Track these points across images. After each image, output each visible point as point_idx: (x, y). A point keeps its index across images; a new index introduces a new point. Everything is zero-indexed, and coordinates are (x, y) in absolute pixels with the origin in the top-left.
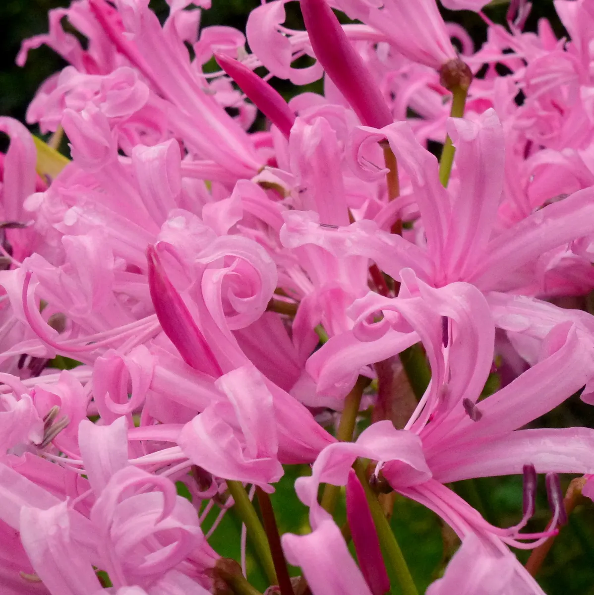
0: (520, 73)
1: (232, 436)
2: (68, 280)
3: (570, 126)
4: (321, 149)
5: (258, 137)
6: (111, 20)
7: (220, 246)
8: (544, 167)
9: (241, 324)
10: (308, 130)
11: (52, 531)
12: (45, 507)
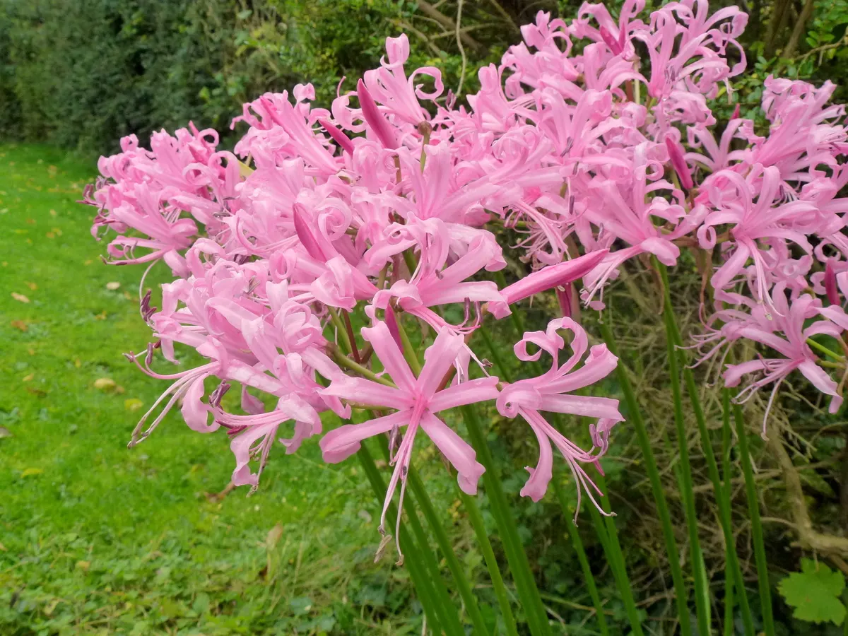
0: (451, 128)
1: (334, 287)
2: (256, 221)
3: (474, 151)
4: (367, 161)
5: (337, 158)
6: (270, 108)
7: (326, 203)
8: (463, 169)
9: (335, 237)
10: (361, 152)
11: (256, 330)
12: (252, 319)
